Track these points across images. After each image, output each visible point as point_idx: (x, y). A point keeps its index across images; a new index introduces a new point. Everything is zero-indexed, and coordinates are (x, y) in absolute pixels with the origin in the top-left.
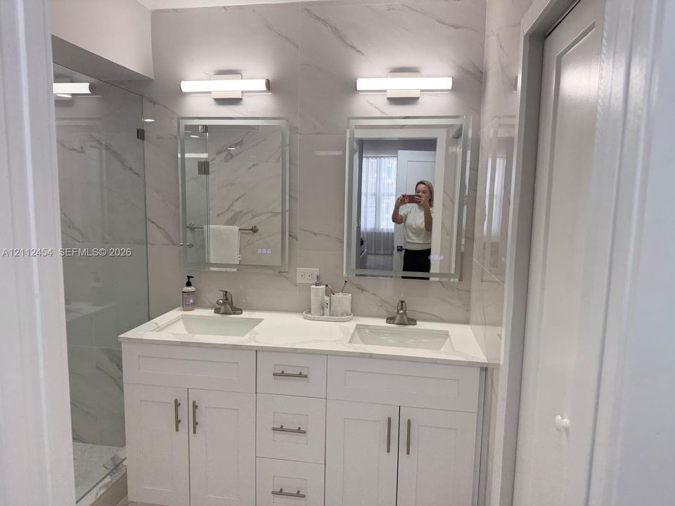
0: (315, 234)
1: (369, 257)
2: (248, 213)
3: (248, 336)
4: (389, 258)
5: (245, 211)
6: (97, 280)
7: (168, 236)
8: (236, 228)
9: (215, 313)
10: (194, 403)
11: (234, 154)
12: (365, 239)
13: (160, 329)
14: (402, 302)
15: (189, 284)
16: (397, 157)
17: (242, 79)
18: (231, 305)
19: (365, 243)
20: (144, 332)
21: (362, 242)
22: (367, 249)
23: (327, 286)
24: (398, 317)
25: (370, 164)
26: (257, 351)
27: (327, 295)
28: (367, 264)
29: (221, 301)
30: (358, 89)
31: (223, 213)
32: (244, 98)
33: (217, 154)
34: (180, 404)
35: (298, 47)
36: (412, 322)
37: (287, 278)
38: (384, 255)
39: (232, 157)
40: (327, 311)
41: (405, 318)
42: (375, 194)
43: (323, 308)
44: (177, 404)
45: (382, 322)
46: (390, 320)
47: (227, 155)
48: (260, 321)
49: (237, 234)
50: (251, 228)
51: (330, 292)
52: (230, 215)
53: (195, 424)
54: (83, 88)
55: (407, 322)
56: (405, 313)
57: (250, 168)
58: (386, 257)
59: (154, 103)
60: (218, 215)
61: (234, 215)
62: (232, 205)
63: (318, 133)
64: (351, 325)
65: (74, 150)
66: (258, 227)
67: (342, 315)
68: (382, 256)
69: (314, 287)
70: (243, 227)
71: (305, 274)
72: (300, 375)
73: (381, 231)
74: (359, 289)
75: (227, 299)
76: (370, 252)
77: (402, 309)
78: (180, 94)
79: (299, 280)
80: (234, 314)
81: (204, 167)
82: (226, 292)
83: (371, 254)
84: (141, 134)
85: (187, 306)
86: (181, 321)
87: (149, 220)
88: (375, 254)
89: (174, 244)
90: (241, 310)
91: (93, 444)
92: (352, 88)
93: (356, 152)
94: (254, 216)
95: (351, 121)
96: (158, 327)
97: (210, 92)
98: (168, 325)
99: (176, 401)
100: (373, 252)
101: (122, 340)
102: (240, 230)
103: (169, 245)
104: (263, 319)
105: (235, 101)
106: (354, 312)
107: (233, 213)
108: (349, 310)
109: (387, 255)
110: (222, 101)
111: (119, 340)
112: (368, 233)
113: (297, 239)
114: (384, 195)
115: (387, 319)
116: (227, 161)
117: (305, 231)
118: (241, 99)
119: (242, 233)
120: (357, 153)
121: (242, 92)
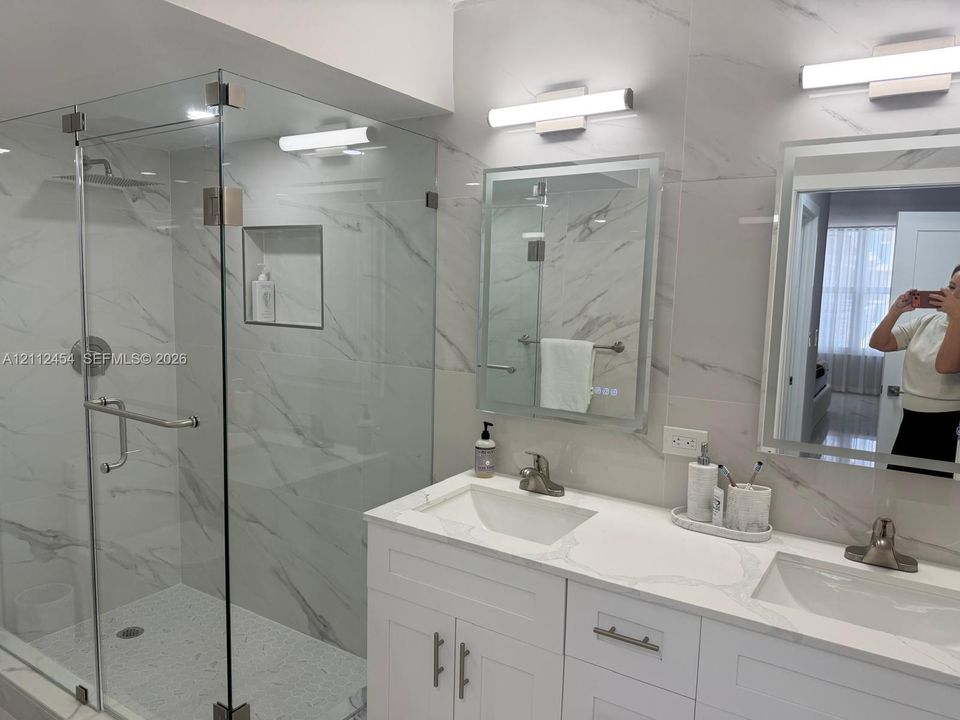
0: (703, 366)
1: (835, 397)
2: (609, 320)
3: (558, 545)
4: (874, 400)
5: (604, 318)
6: (367, 416)
7: (462, 357)
8: (589, 345)
9: (521, 488)
10: (463, 646)
11: (594, 229)
12: (829, 367)
13: (428, 507)
14: (885, 522)
15: (486, 436)
16: (896, 226)
17: (586, 93)
18: (546, 478)
19: (828, 374)
20: (402, 511)
21: (820, 372)
22: (832, 383)
23: (720, 466)
24: (873, 551)
25: (842, 240)
26: (568, 579)
27: (720, 486)
28: (829, 410)
29: (527, 472)
30: (806, 85)
31: (572, 320)
32: (588, 128)
33: (569, 230)
34: (443, 642)
35: (688, 24)
36: (908, 564)
37: (645, 442)
38: (864, 394)
39: (591, 232)
40: (718, 515)
41: (890, 555)
42: (853, 291)
43: (710, 508)
44: (438, 642)
45: (835, 555)
46: (855, 552)
47: (583, 231)
48: (590, 514)
49: (590, 353)
50: (612, 344)
51: (725, 481)
52: (581, 323)
53: (464, 682)
54: (359, 135)
55: (894, 564)
56: (890, 545)
57: (617, 249)
58: (867, 399)
59: (453, 150)
60: (565, 323)
61: (588, 324)
62: (585, 308)
63: (719, 178)
64: (764, 553)
65: (349, 227)
66: (625, 343)
67: (749, 527)
68: (861, 398)
69: (694, 465)
70: (602, 342)
71: (679, 438)
72: (645, 643)
73: (861, 353)
74: (789, 478)
75: (539, 469)
76: (836, 388)
77: (884, 536)
78: (488, 132)
79: (668, 449)
80: (550, 494)
81: (536, 251)
82: (539, 457)
83: (840, 392)
84: (431, 200)
85: (483, 472)
86: (468, 495)
87: (439, 331)
88: (847, 392)
89: (470, 370)
90: (562, 489)
91: (352, 652)
92: (792, 86)
93: (813, 217)
94: (619, 326)
95: (787, 149)
96: (428, 503)
97: (533, 124)
98: (446, 500)
99: (436, 636)
100: (843, 390)
101: (368, 520)
102: (594, 347)
103: (463, 371)
104: (596, 512)
105: (573, 134)
106: (776, 523)
107: (586, 321)
108: (765, 519)
109: (870, 395)
110: (553, 137)
111: (364, 519)
112: (834, 356)
113: (667, 373)
114: (869, 293)
115: (848, 550)
116: (583, 240)
117: (684, 359)
118: (582, 130)
119: (597, 352)
120: (816, 220)
121: (586, 117)
